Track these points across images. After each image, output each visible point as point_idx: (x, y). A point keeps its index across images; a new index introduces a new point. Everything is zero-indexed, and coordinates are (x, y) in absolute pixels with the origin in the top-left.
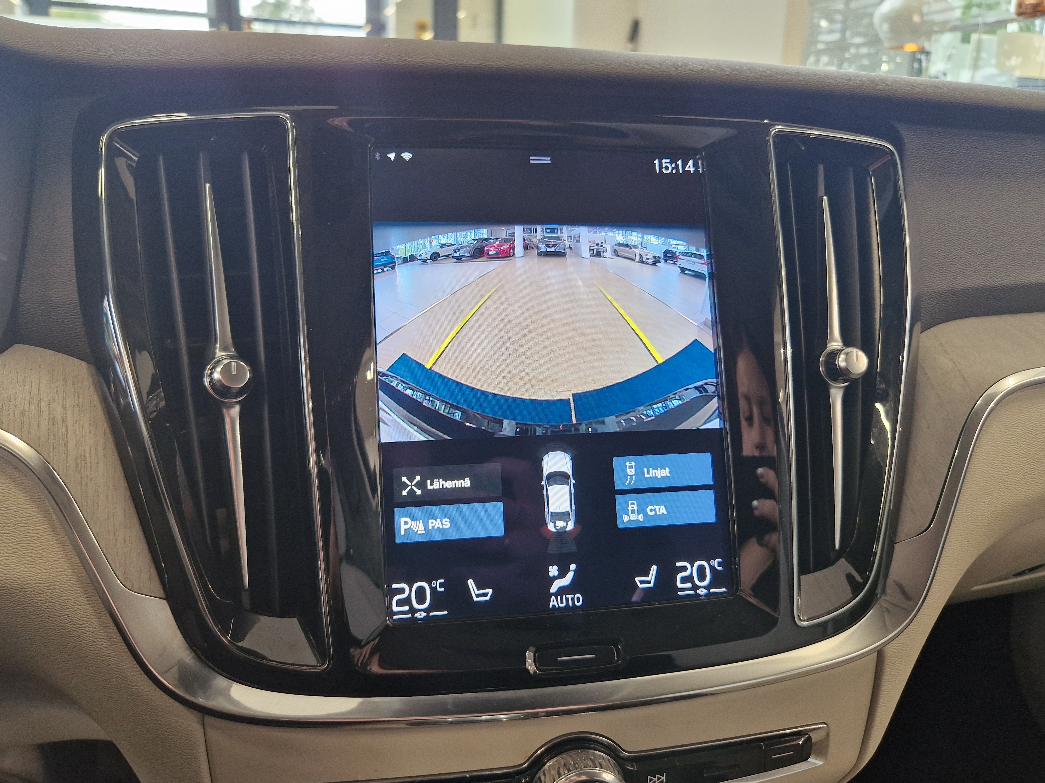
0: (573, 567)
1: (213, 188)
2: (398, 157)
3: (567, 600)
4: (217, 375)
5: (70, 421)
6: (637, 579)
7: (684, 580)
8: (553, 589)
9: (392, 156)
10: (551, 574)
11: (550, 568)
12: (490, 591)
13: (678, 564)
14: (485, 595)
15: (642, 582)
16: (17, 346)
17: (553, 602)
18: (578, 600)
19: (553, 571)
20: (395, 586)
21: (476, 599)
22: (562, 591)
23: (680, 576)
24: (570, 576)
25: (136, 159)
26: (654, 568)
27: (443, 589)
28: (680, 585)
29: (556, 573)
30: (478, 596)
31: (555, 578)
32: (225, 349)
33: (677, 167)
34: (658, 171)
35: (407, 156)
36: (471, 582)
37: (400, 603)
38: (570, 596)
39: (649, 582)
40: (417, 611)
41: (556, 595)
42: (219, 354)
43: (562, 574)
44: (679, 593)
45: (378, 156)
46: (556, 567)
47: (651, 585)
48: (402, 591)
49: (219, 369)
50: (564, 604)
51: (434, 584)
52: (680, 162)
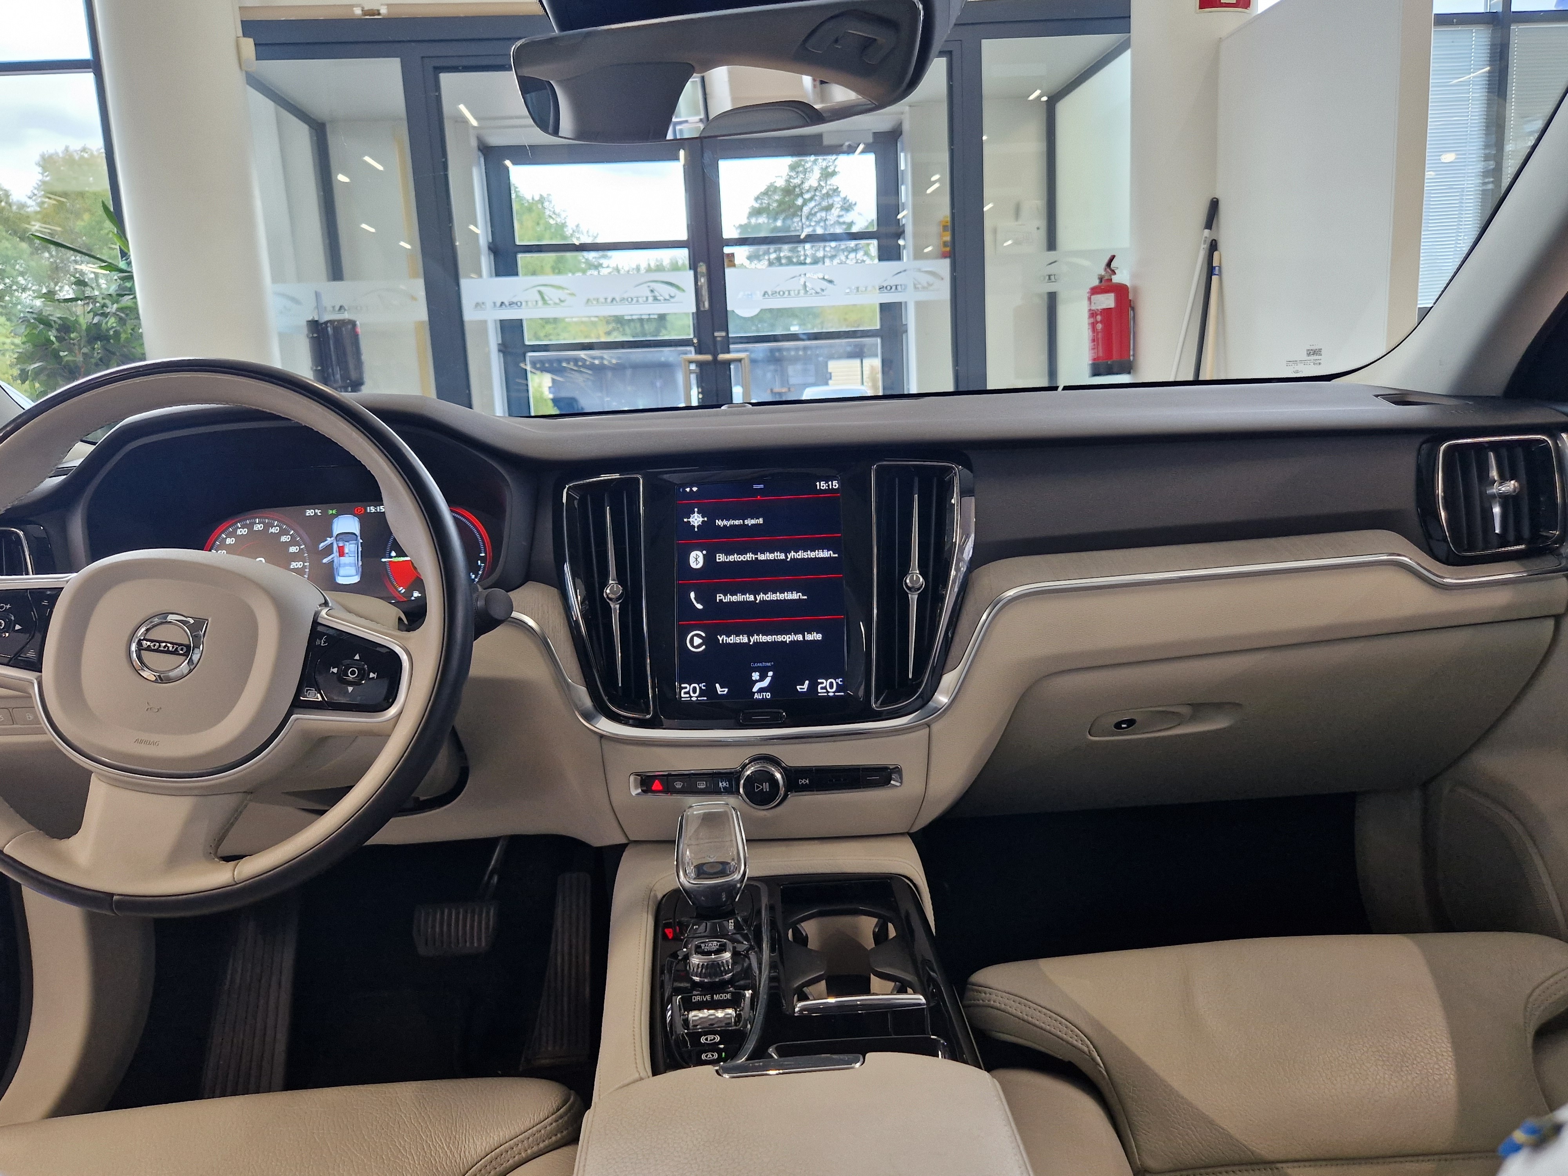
0: (770, 674)
1: (610, 509)
2: (691, 490)
3: (763, 695)
4: (608, 591)
5: (550, 613)
6: (798, 687)
7: (822, 688)
8: (755, 689)
9: (688, 490)
10: (754, 678)
11: (753, 674)
12: (726, 690)
13: (819, 681)
14: (724, 691)
15: (801, 689)
16: (530, 582)
17: (756, 696)
18: (768, 695)
19: (756, 676)
20: (683, 685)
21: (719, 693)
22: (761, 690)
23: (820, 686)
24: (767, 681)
25: (578, 498)
26: (807, 682)
27: (704, 688)
28: (819, 691)
29: (758, 678)
30: (721, 691)
31: (757, 681)
32: (613, 580)
33: (828, 486)
34: (818, 488)
35: (695, 489)
36: (717, 685)
37: (685, 693)
38: (764, 694)
39: (804, 689)
40: (692, 697)
41: (757, 692)
42: (611, 582)
43: (762, 679)
44: (819, 694)
45: (681, 490)
46: (758, 674)
47: (805, 690)
48: (686, 688)
49: (609, 588)
50: (761, 697)
51: (700, 685)
52: (830, 483)
